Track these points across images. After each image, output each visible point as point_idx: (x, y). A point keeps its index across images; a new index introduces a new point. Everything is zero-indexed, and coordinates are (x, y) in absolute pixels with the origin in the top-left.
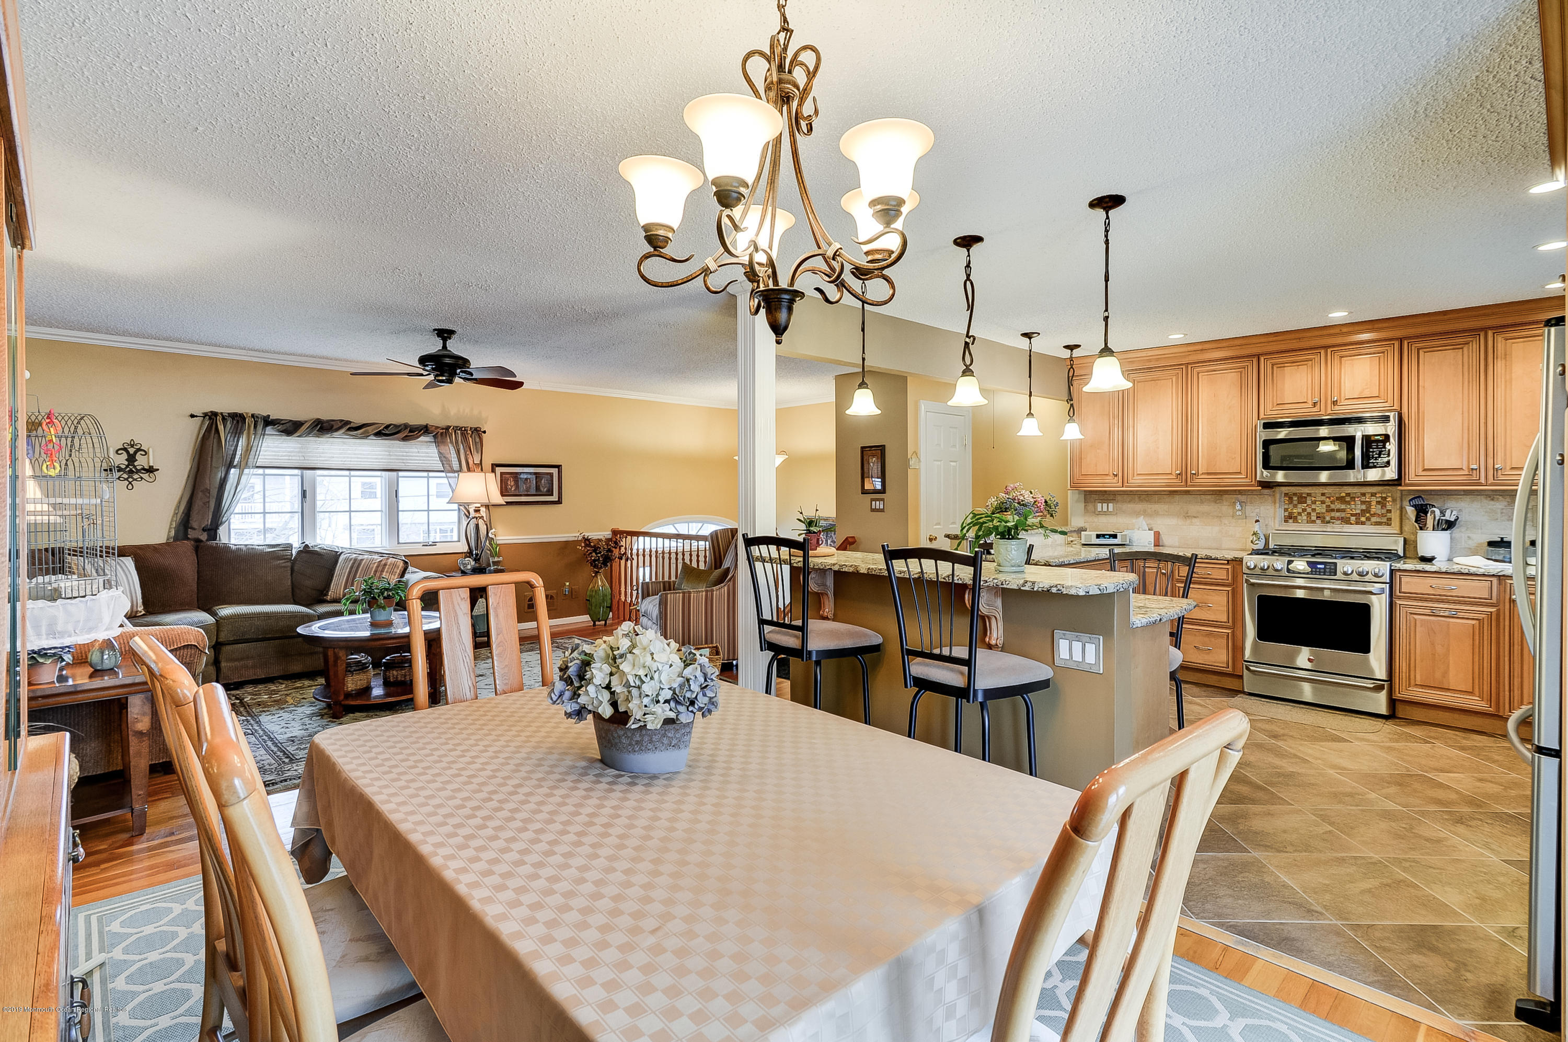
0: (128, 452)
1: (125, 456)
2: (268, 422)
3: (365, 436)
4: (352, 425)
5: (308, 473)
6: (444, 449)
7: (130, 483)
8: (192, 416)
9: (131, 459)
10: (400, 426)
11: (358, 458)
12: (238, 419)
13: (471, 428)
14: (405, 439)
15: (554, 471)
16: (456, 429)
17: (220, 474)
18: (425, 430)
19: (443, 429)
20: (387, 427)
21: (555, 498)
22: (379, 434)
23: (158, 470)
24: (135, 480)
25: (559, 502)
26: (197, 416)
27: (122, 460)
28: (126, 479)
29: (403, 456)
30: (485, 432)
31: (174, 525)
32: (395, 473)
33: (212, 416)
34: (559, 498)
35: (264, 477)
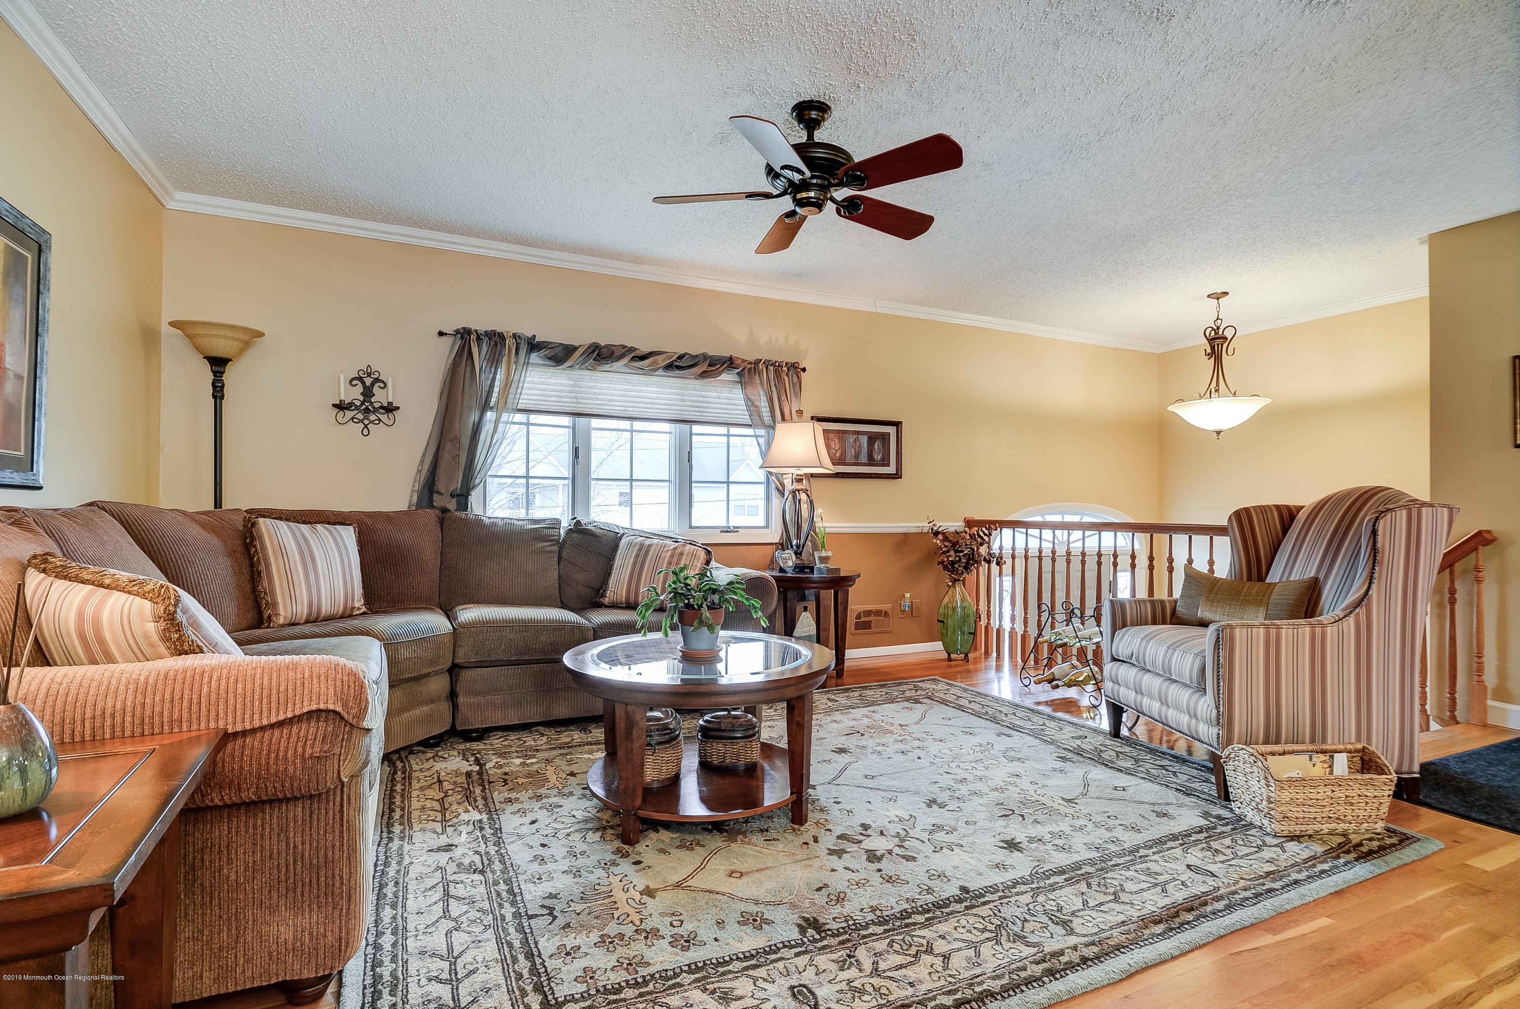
0: (363, 383)
1: (360, 388)
2: (534, 346)
3: (653, 371)
4: (637, 353)
5: (581, 421)
6: (750, 390)
7: (366, 426)
8: (441, 334)
9: (368, 393)
10: (697, 356)
11: (642, 403)
12: (496, 339)
13: (787, 364)
14: (703, 375)
16: (768, 363)
17: (474, 416)
18: (729, 363)
19: (751, 363)
20: (681, 357)
21: (891, 469)
22: (669, 367)
23: (398, 408)
24: (372, 422)
25: (897, 476)
26: (446, 334)
27: (355, 394)
28: (361, 421)
29: (699, 402)
30: (804, 370)
31: (417, 488)
32: (686, 427)
33: (464, 334)
34: (897, 470)
35: (528, 424)
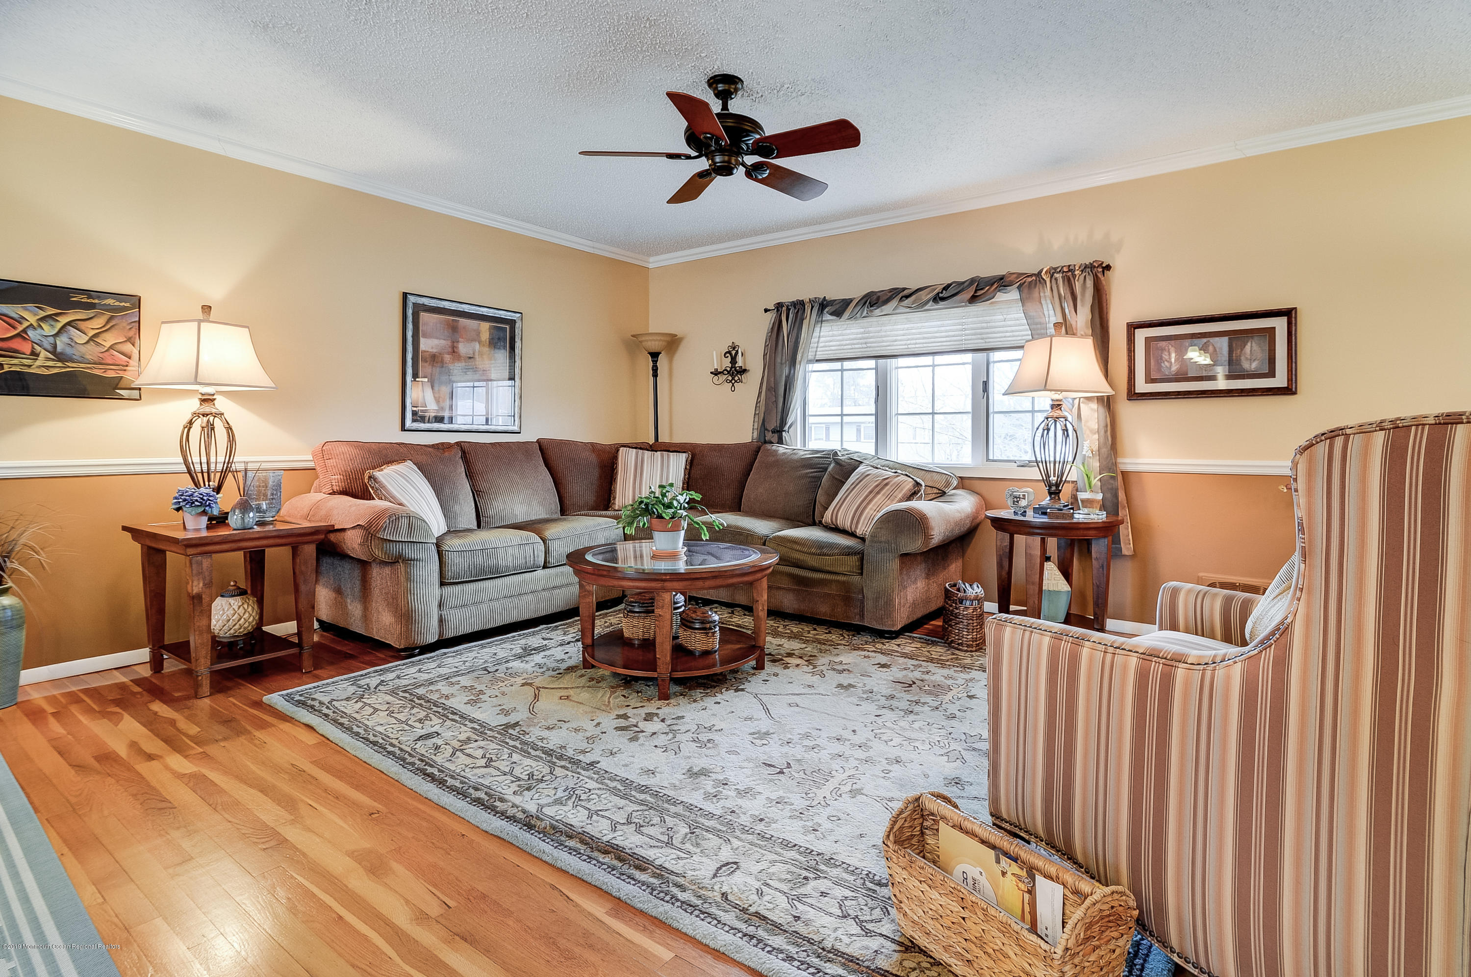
0: (731, 354)
1: (729, 359)
2: (823, 305)
3: (921, 306)
4: (906, 292)
5: (881, 361)
6: (1032, 307)
7: (733, 385)
8: (766, 311)
9: (734, 361)
10: (964, 283)
11: (924, 338)
12: (799, 306)
13: (1078, 266)
14: (974, 299)
15: (1280, 324)
16: (1052, 272)
17: (786, 371)
18: (1001, 282)
19: (1031, 275)
20: (946, 288)
21: (1280, 380)
22: (937, 299)
24: (736, 381)
25: (1289, 390)
26: (769, 310)
27: (727, 363)
28: (731, 381)
29: (983, 328)
30: (1109, 268)
31: (756, 427)
32: (982, 356)
33: (779, 306)
34: (1290, 380)
35: (842, 370)
